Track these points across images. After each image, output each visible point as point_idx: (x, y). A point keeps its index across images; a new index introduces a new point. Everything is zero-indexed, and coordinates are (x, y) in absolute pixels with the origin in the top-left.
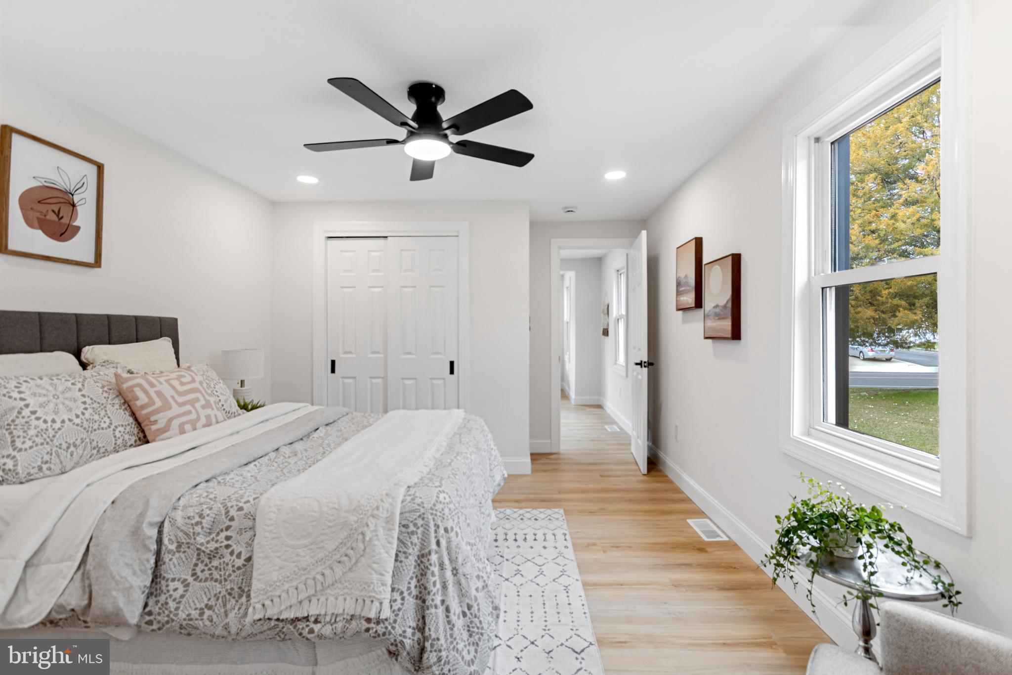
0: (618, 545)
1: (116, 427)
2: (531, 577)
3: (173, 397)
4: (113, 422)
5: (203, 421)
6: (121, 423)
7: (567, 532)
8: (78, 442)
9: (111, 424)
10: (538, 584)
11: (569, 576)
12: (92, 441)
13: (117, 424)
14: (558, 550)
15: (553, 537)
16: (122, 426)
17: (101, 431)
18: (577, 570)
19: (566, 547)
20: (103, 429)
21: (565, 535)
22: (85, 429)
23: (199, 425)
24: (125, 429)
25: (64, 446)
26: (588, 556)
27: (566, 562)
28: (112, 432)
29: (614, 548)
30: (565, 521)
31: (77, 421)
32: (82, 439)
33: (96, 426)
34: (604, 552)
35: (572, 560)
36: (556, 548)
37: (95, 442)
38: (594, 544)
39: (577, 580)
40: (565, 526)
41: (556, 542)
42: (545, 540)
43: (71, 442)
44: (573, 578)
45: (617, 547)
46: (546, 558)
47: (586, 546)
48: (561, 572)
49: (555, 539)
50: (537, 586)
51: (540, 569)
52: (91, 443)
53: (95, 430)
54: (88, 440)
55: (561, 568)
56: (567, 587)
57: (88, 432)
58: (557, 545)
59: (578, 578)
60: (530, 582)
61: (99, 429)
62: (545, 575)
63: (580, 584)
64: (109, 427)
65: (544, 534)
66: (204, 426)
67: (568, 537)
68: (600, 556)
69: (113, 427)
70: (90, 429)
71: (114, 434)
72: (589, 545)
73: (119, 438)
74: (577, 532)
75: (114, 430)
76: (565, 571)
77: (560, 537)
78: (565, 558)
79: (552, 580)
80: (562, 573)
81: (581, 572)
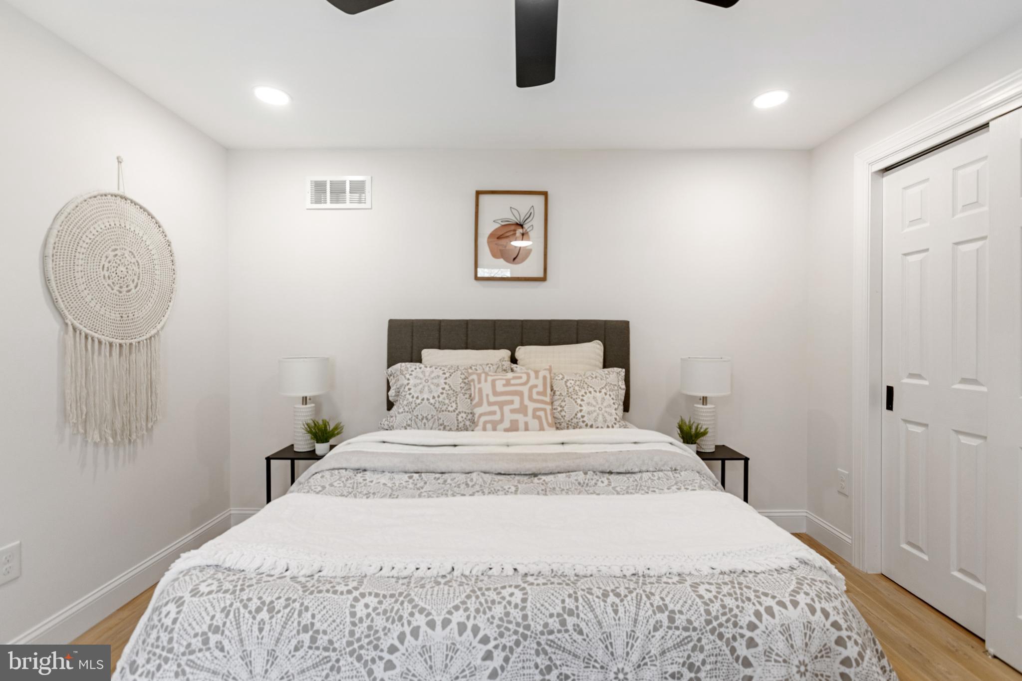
1: (460, 412)
3: (487, 395)
4: (459, 407)
5: (507, 424)
6: (464, 410)
8: (429, 417)
9: (456, 409)
12: (439, 419)
13: (461, 410)
16: (465, 413)
17: (447, 413)
20: (449, 411)
22: (436, 408)
23: (499, 427)
24: (467, 416)
25: (420, 417)
28: (455, 416)
31: (432, 401)
32: (432, 415)
33: (444, 408)
37: (441, 420)
43: (425, 415)
52: (438, 420)
53: (443, 411)
54: (436, 417)
57: (437, 411)
61: (446, 411)
64: (454, 411)
66: (506, 430)
69: (457, 412)
70: (439, 409)
71: (457, 417)
73: (461, 422)
75: (458, 415)
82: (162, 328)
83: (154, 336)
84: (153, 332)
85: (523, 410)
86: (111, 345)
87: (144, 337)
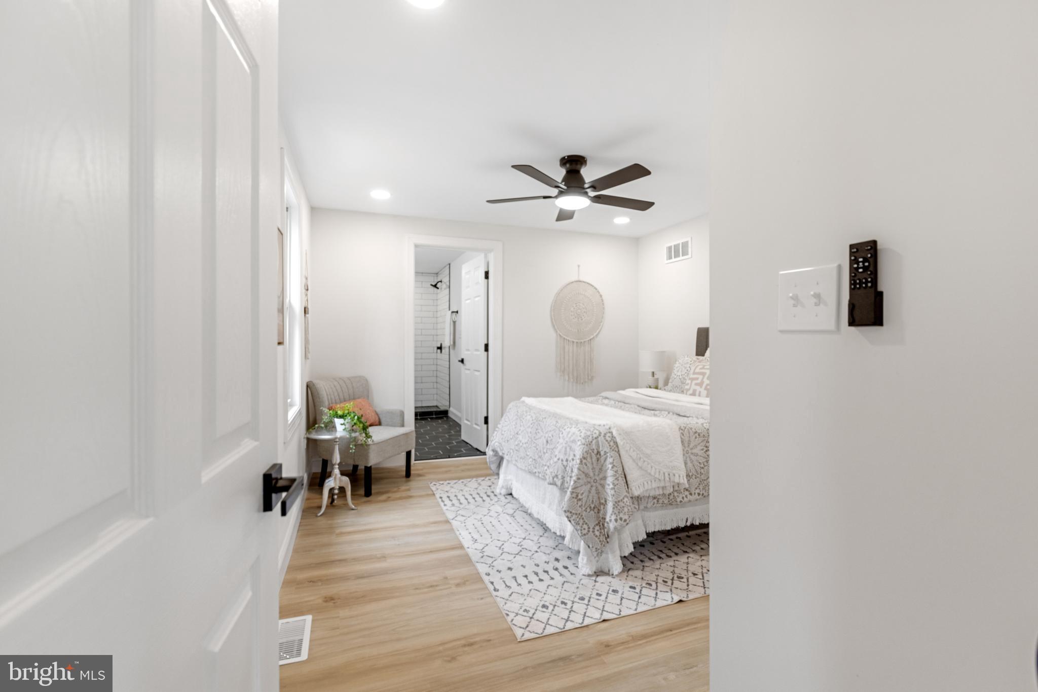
0: (431, 589)
2: (506, 544)
7: (495, 593)
10: (499, 540)
11: (476, 549)
14: (495, 569)
15: (508, 584)
18: (471, 555)
19: (488, 574)
21: (495, 590)
26: (464, 571)
27: (482, 560)
29: (435, 584)
30: (504, 612)
34: (446, 578)
35: (477, 562)
36: (498, 571)
38: (458, 585)
39: (468, 548)
40: (501, 602)
41: (501, 578)
42: (515, 578)
44: (472, 549)
45: (431, 586)
46: (503, 560)
47: (467, 581)
48: (484, 552)
49: (504, 582)
50: (498, 539)
51: (503, 550)
55: (485, 554)
56: (475, 542)
58: (499, 575)
59: (468, 549)
60: (506, 540)
62: (497, 547)
63: (466, 546)
65: (520, 585)
67: (491, 587)
68: (450, 573)
72: (464, 583)
74: (482, 599)
76: (480, 552)
77: (500, 585)
78: (485, 563)
79: (489, 545)
80: (483, 550)
81: (467, 555)
82: (597, 336)
83: (592, 339)
84: (592, 337)
85: (700, 384)
86: (573, 342)
87: (588, 339)
